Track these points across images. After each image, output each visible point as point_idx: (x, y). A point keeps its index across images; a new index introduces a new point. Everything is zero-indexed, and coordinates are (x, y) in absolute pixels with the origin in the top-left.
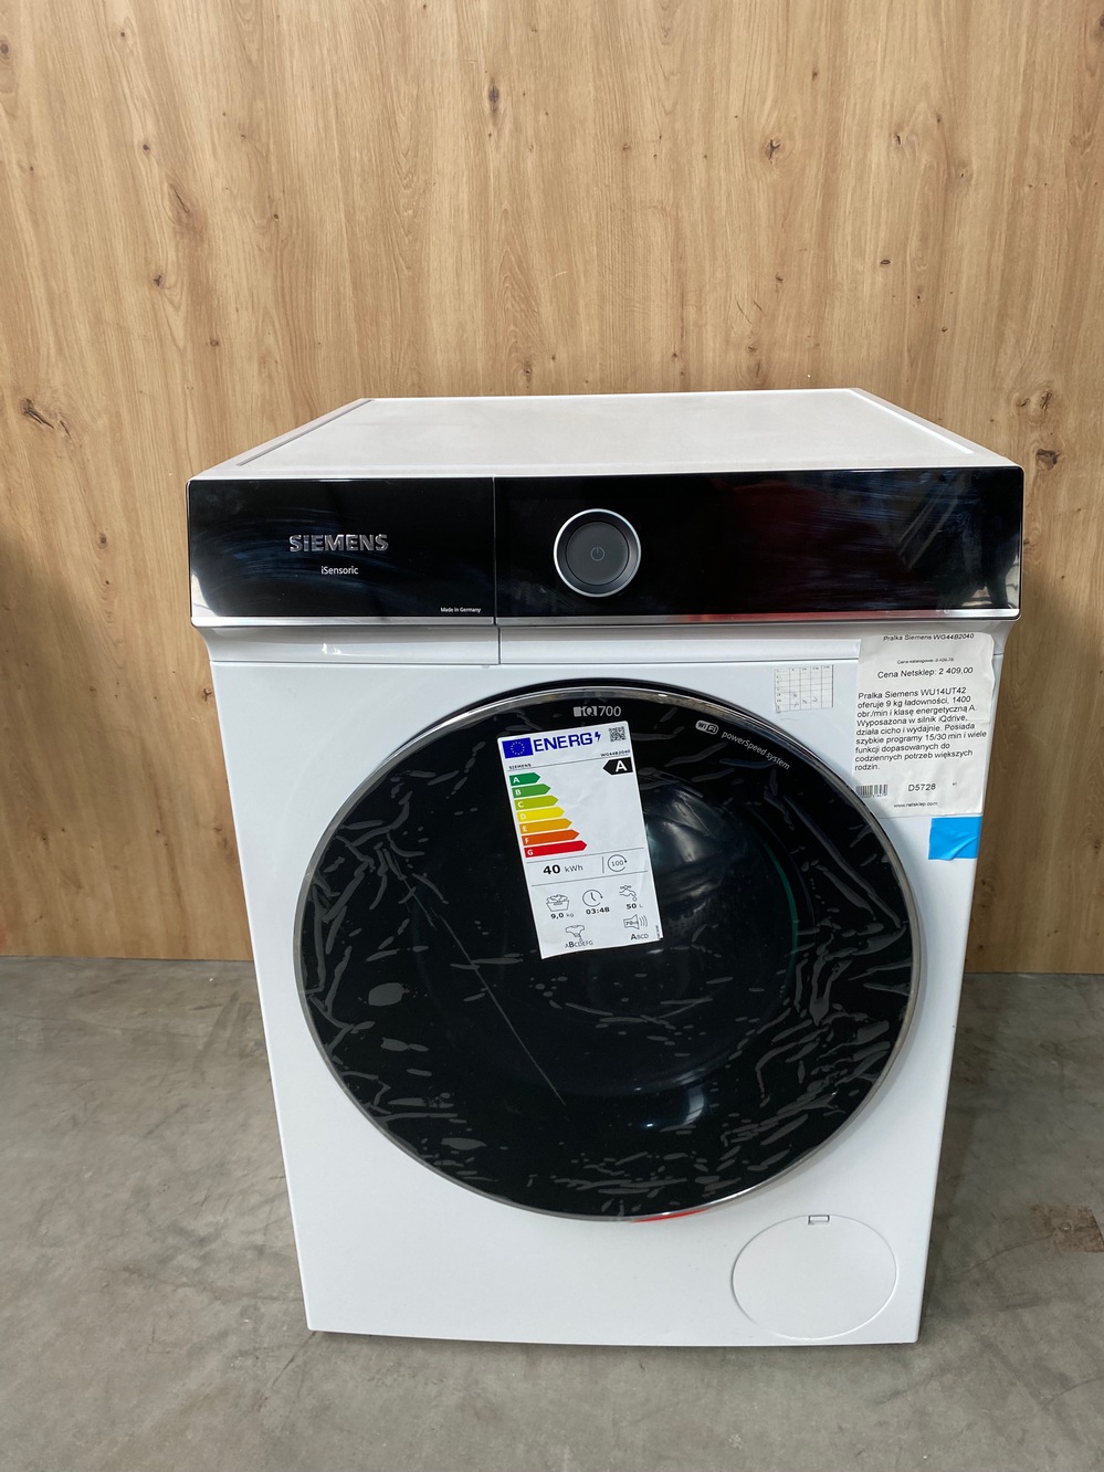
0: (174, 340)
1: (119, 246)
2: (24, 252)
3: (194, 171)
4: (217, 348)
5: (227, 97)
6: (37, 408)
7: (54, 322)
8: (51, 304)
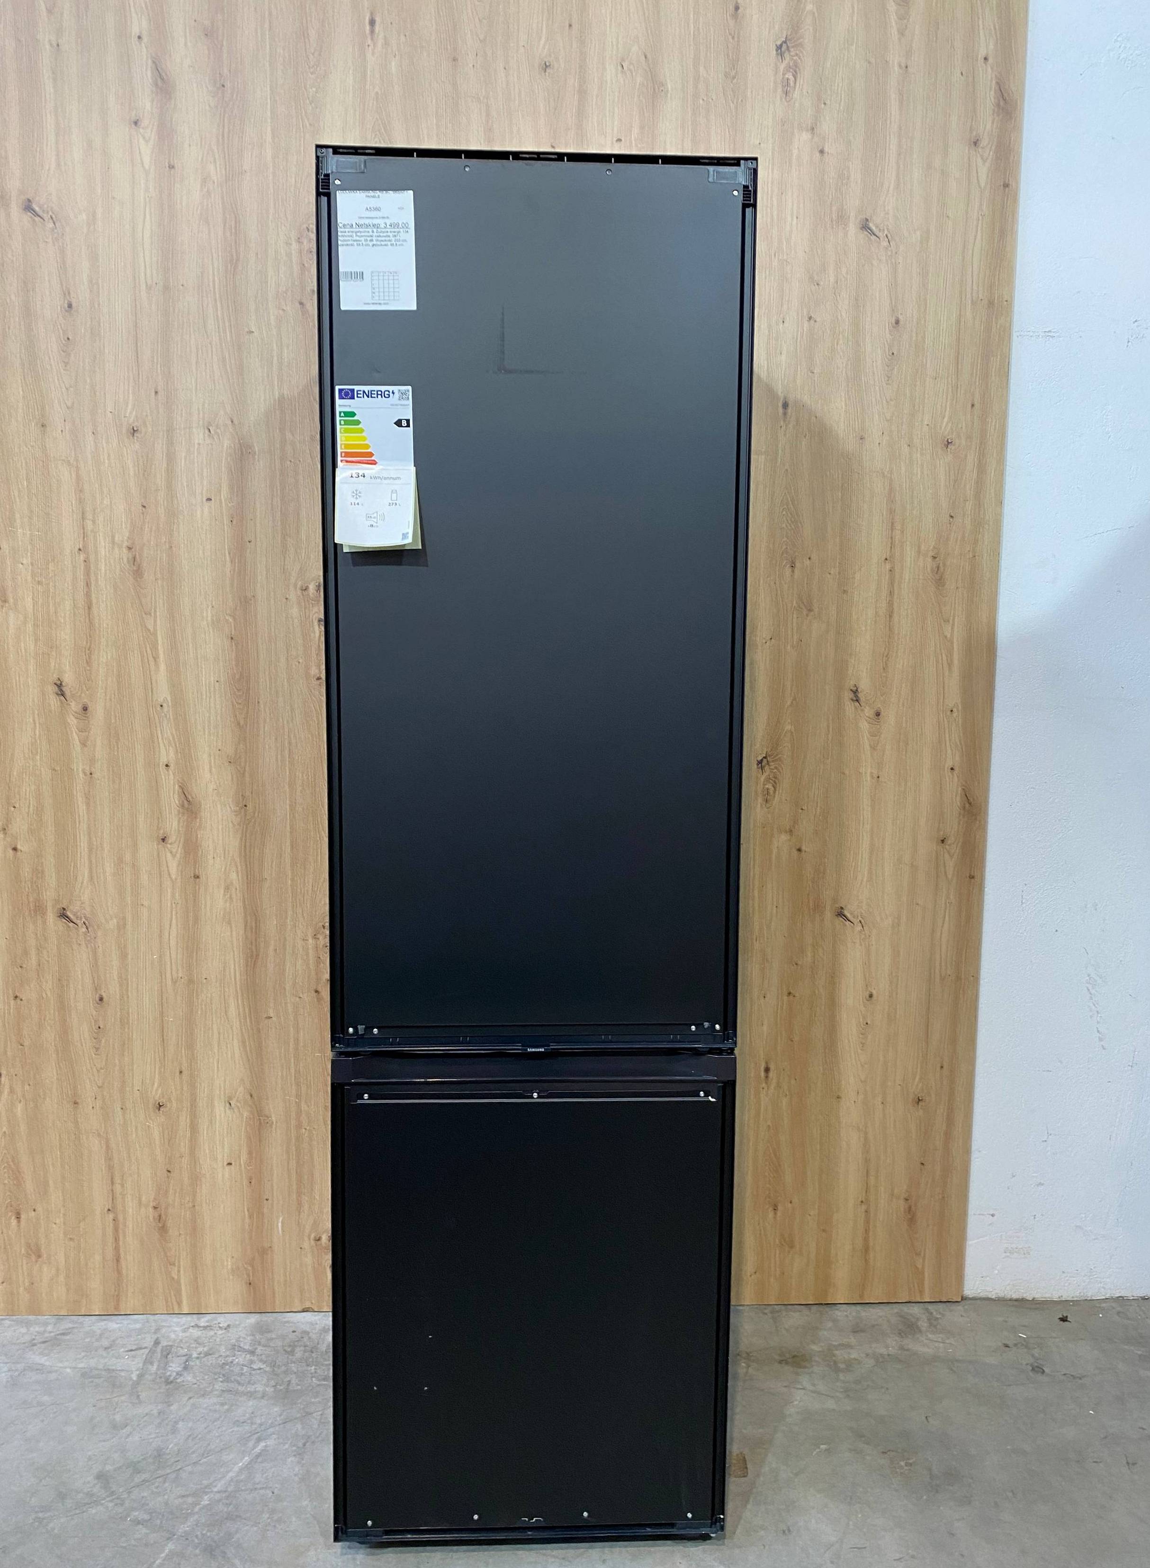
0: (169, 874)
1: (141, 819)
2: (77, 820)
3: (196, 780)
4: (198, 880)
5: (222, 742)
6: (69, 914)
7: (90, 862)
8: (90, 850)
